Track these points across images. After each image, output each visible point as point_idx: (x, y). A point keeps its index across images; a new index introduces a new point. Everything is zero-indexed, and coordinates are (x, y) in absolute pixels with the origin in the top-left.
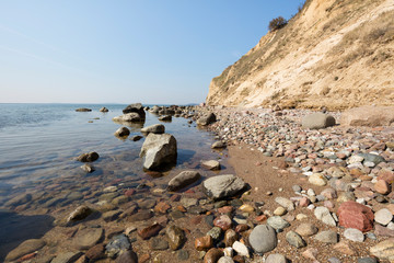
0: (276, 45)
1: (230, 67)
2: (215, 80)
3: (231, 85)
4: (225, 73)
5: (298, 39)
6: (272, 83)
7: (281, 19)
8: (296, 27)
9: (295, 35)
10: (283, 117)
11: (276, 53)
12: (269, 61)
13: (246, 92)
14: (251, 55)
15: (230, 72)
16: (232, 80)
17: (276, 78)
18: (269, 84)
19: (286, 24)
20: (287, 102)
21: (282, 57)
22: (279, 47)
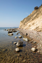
0: (36, 14)
1: (25, 18)
2: (21, 21)
3: (26, 23)
4: (24, 20)
5: (41, 13)
6: (36, 24)
7: (37, 7)
8: (41, 10)
9: (40, 12)
10: (38, 34)
11: (36, 16)
12: (35, 18)
13: (30, 26)
14: (30, 16)
15: (25, 20)
16: (26, 22)
17: (36, 23)
18: (35, 24)
19: (38, 8)
20: (39, 30)
21: (38, 18)
22: (37, 15)
